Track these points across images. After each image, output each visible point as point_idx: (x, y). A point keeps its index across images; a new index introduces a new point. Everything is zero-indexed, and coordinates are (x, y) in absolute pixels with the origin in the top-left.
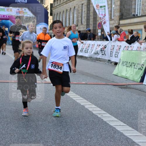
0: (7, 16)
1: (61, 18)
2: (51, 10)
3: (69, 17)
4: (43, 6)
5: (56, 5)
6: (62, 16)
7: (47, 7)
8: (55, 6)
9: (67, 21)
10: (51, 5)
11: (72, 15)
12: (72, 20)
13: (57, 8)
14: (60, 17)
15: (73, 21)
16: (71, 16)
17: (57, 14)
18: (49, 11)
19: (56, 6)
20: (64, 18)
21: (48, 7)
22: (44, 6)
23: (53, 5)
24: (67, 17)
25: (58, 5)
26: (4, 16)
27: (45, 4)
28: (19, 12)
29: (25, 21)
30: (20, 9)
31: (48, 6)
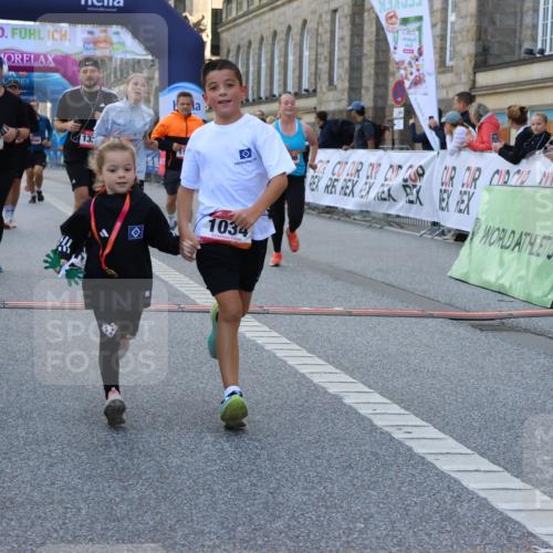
0: (50, 59)
1: (254, 64)
2: (216, 36)
3: (282, 59)
4: (186, 17)
5: (234, 14)
6: (256, 57)
7: (199, 23)
8: (230, 18)
9: (276, 77)
10: (216, 14)
11: (294, 54)
12: (294, 70)
13: (238, 25)
14: (248, 59)
15: (297, 73)
16: (291, 58)
17: (239, 47)
18: (207, 37)
19: (235, 19)
20: (263, 65)
21: (204, 22)
22: (190, 18)
23: (224, 15)
24: (276, 62)
25: (240, 13)
26: (37, 57)
27: (194, 13)
28: (96, 43)
29: (116, 77)
30: (98, 31)
31: (203, 18)
